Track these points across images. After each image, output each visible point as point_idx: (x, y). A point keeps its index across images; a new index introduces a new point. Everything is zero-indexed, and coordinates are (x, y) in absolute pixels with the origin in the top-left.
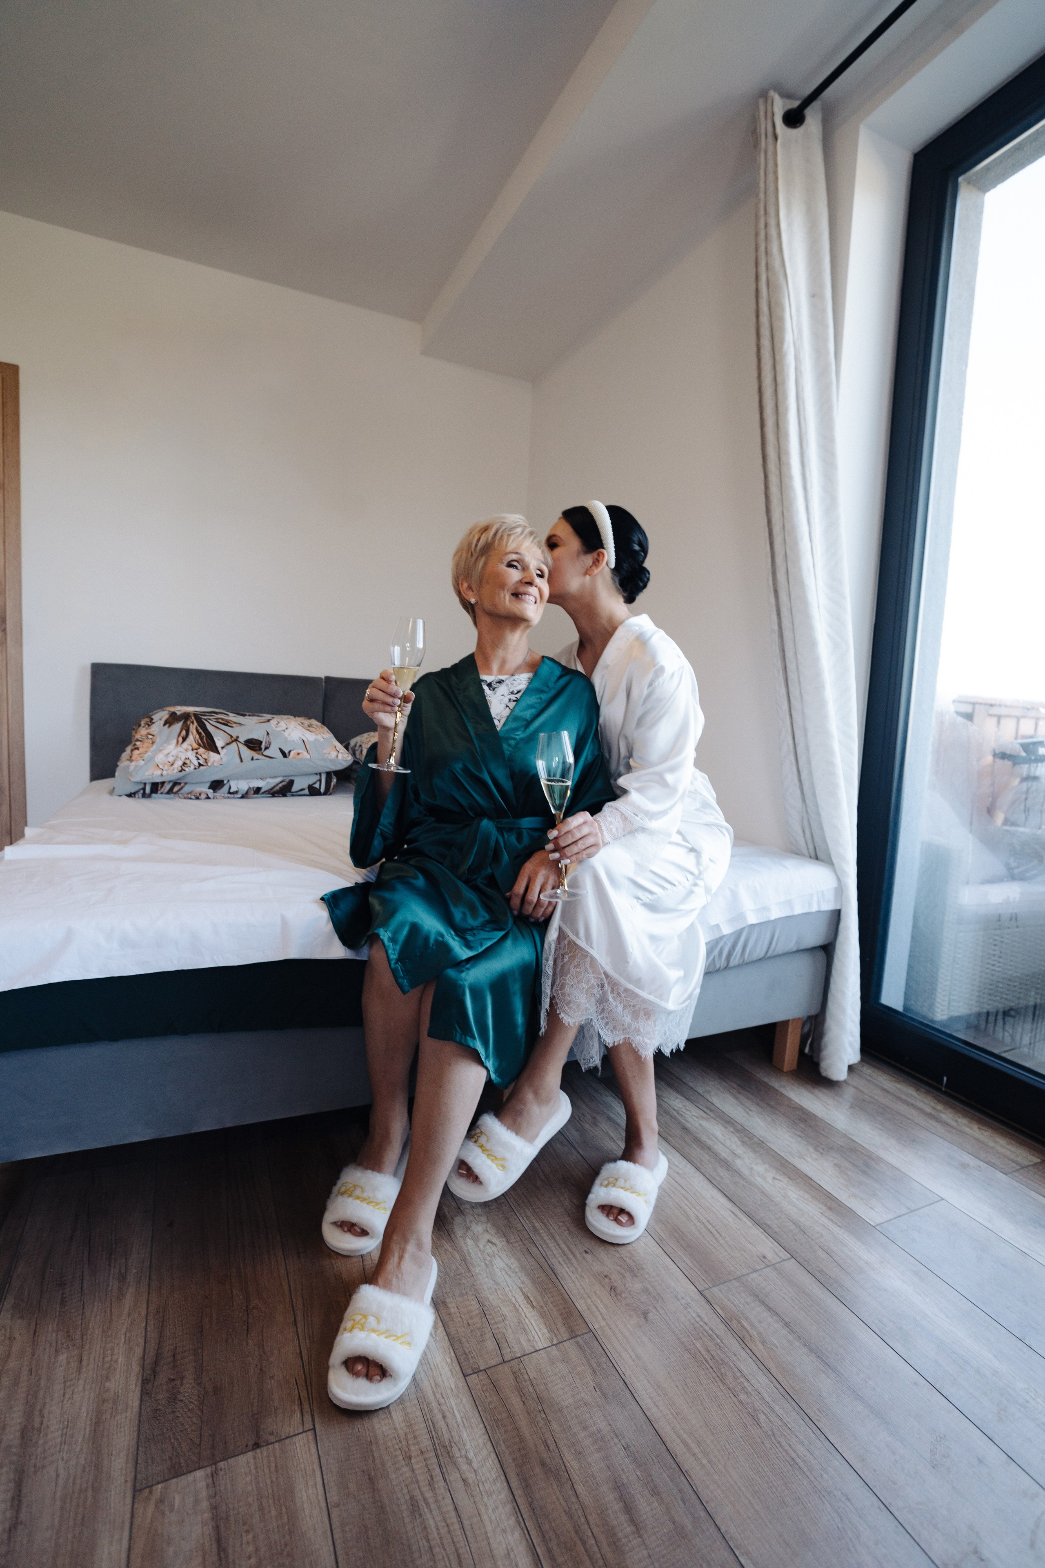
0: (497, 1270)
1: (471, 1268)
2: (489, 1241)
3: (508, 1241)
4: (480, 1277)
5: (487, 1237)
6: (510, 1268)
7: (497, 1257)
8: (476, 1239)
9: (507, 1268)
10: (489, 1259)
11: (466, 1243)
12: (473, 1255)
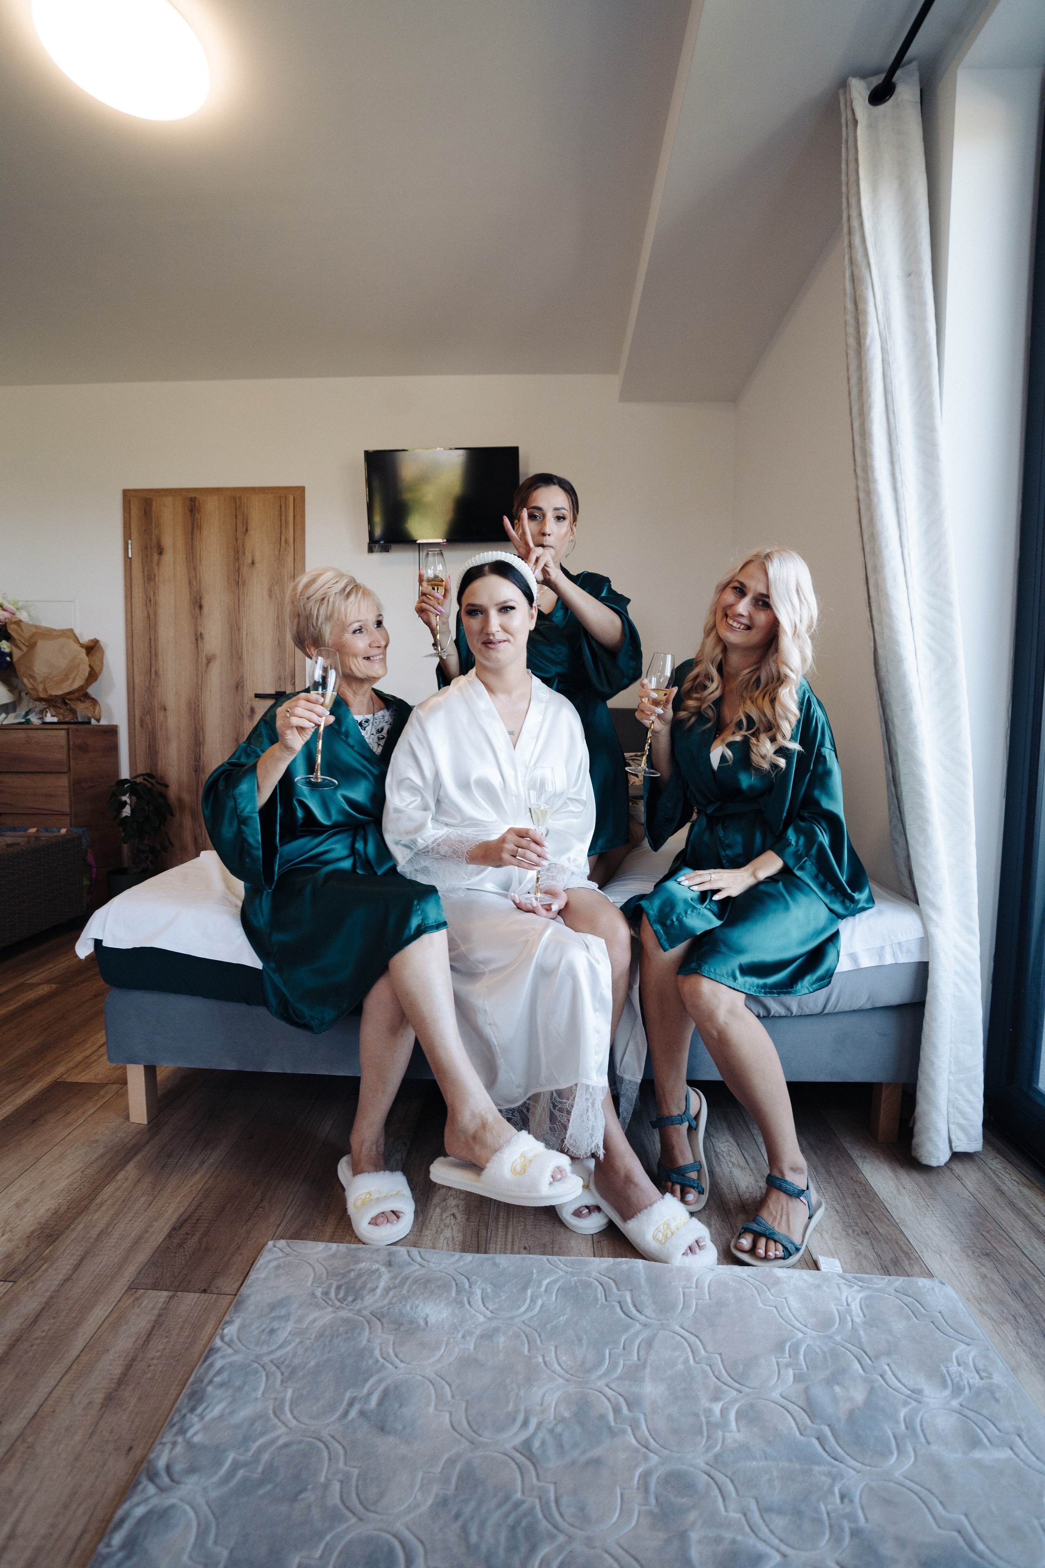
0: (442, 1237)
1: (424, 1231)
2: (453, 1215)
3: (468, 1220)
4: (425, 1238)
5: (455, 1211)
6: (453, 1240)
7: (450, 1229)
8: (444, 1210)
9: (450, 1239)
10: (442, 1227)
11: (434, 1210)
12: (432, 1221)
